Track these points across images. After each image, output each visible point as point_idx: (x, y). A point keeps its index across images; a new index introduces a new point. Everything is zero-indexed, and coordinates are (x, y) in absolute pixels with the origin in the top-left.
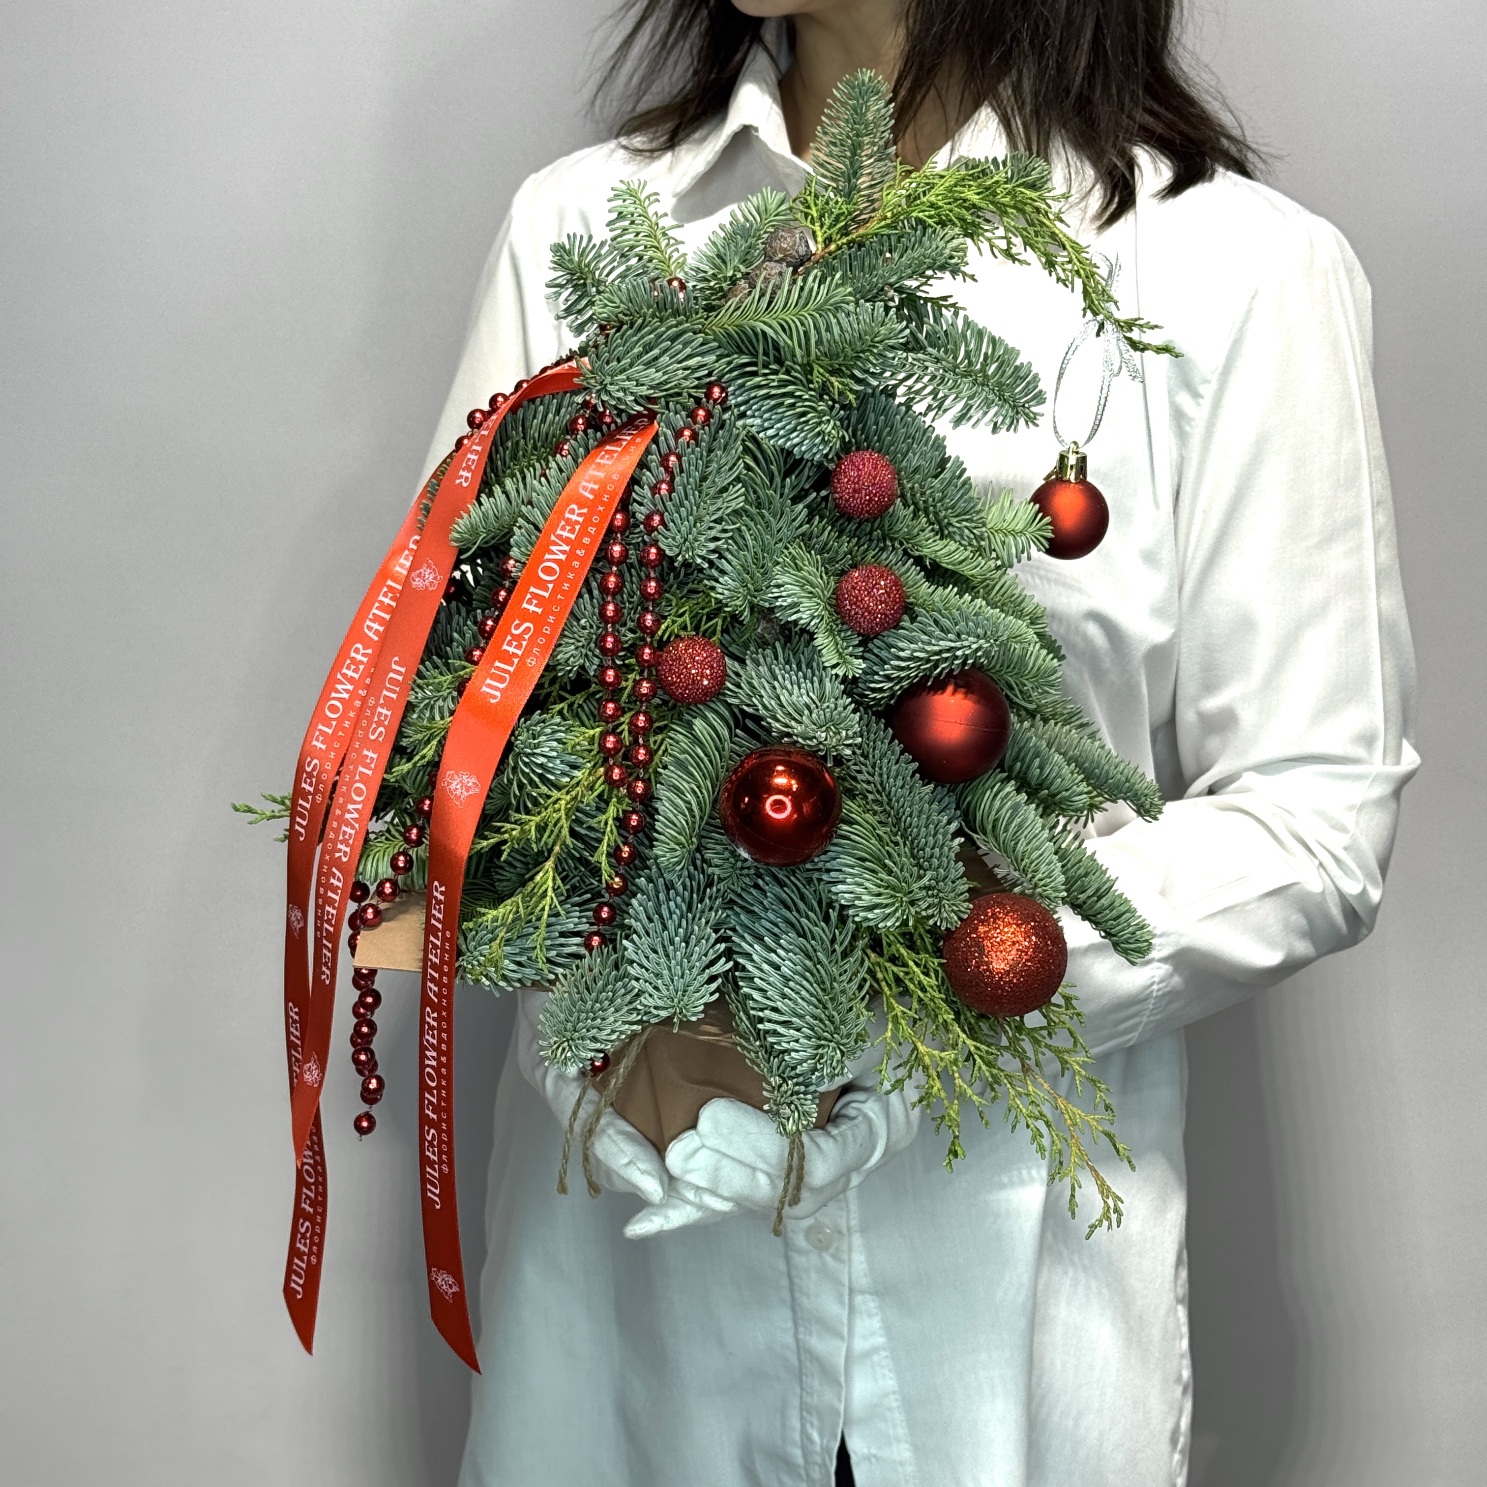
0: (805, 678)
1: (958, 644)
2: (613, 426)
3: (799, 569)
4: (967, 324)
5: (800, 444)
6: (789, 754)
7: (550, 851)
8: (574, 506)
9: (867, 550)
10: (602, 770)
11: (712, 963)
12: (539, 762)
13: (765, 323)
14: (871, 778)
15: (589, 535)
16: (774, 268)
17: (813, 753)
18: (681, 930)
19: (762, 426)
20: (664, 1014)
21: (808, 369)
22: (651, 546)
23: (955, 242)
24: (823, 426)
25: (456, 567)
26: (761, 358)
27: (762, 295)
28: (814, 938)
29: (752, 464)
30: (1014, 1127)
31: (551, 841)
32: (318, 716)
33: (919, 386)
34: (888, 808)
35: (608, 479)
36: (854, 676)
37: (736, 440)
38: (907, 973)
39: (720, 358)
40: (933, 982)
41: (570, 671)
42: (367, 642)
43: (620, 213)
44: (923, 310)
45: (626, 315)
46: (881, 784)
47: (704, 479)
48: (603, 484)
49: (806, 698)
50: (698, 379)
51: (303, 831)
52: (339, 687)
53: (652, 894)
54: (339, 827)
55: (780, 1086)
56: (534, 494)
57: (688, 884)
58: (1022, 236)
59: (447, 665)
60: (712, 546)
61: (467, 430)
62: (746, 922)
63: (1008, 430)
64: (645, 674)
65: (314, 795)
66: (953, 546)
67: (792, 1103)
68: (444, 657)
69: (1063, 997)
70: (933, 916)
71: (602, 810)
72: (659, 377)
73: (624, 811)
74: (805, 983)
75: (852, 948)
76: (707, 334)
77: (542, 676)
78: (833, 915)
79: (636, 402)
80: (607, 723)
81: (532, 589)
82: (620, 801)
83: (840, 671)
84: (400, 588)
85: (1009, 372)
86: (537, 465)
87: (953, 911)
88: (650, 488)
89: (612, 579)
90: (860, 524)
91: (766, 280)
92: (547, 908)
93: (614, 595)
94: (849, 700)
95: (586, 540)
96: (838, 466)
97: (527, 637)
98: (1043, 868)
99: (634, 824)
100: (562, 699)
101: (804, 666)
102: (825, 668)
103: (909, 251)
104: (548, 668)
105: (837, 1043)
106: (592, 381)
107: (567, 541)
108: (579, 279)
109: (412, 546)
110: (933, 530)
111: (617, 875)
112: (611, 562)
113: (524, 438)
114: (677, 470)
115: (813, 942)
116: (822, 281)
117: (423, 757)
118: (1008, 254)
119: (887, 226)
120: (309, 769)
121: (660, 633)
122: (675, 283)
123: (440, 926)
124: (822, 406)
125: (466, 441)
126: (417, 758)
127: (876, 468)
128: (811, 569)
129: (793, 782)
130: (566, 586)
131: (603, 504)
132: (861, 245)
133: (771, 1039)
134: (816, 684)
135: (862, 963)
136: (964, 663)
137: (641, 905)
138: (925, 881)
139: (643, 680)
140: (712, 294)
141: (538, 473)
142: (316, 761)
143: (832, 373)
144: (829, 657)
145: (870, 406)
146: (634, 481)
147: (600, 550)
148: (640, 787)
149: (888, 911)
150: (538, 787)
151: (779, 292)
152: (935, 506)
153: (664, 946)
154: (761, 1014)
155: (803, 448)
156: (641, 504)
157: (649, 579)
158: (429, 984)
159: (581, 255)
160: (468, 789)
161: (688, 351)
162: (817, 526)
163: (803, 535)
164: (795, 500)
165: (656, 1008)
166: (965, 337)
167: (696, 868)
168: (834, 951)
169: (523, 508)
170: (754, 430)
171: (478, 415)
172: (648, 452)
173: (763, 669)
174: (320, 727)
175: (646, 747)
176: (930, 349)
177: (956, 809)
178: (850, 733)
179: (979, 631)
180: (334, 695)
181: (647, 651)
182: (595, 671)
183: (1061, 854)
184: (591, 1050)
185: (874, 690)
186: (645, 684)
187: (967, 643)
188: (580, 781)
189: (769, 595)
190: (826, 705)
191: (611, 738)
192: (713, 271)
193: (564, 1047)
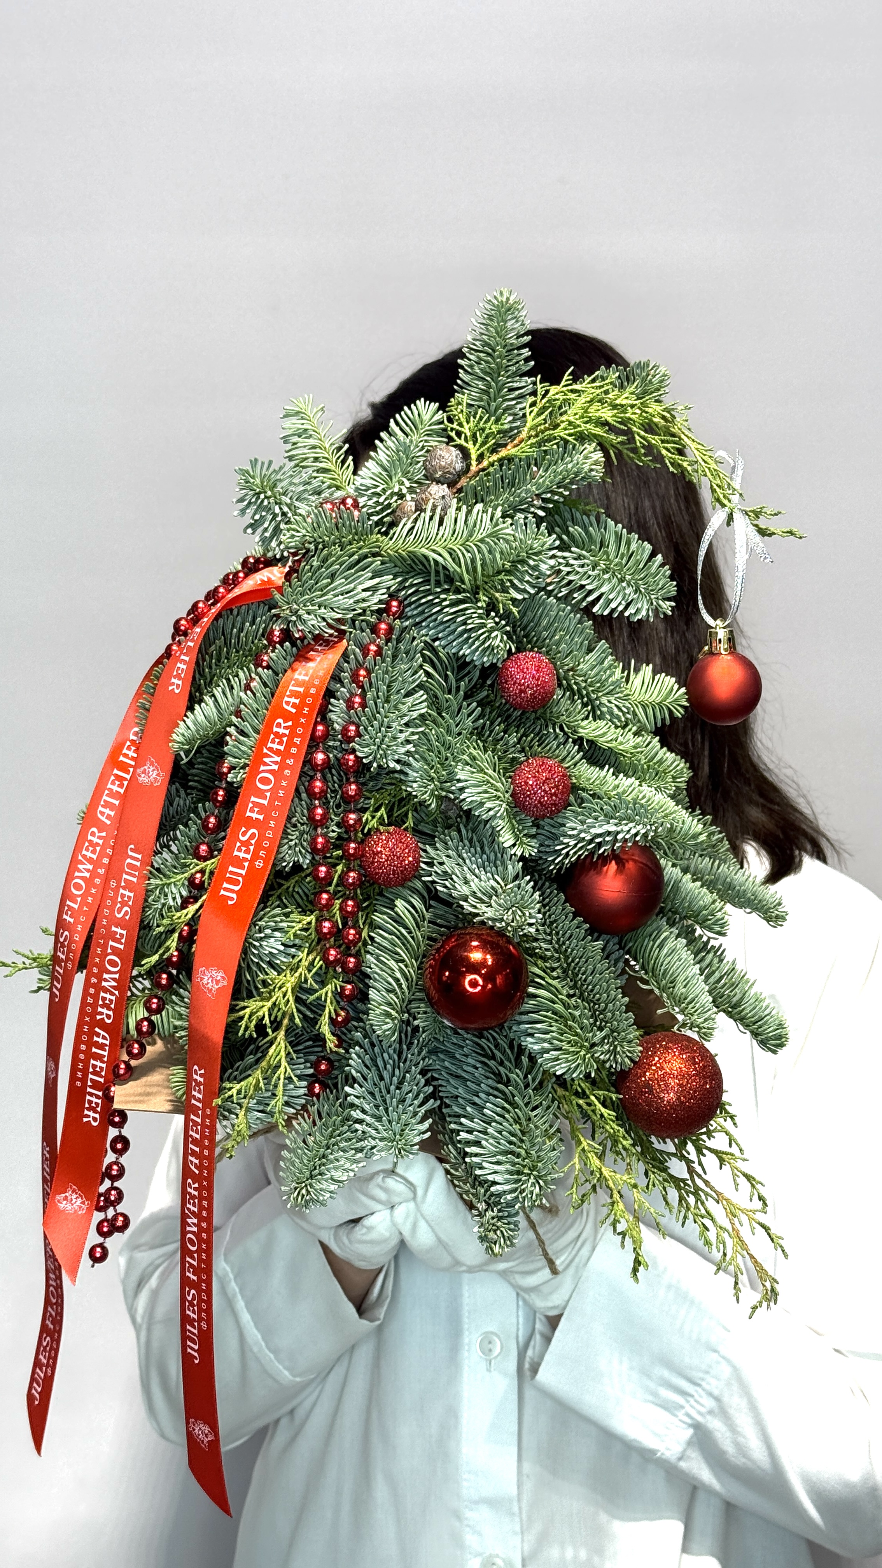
0: (489, 861)
3: (479, 769)
5: (472, 654)
7: (280, 1023)
8: (280, 720)
10: (318, 948)
11: (423, 1103)
13: (434, 551)
15: (295, 746)
18: (395, 1079)
19: (436, 636)
21: (475, 591)
22: (350, 754)
23: (594, 457)
26: (434, 579)
27: (431, 522)
31: (280, 1015)
32: (66, 893)
34: (566, 966)
35: (306, 694)
36: (530, 856)
37: (415, 652)
38: (589, 1105)
39: (395, 577)
41: (287, 866)
42: (101, 827)
44: (567, 515)
45: (311, 543)
46: (558, 945)
47: (390, 688)
48: (302, 698)
49: (492, 882)
51: (57, 993)
52: (81, 867)
55: (486, 1211)
56: (242, 706)
60: (402, 750)
61: (174, 636)
64: (352, 866)
65: (66, 962)
66: (605, 725)
67: (498, 1229)
76: (383, 556)
78: (524, 1061)
79: (328, 625)
80: (322, 910)
81: (253, 798)
83: (518, 851)
85: (641, 565)
87: (626, 1056)
88: (344, 701)
89: (318, 784)
91: (434, 507)
92: (282, 1077)
93: (320, 799)
94: (529, 878)
95: (293, 751)
97: (253, 842)
99: (350, 992)
100: (279, 885)
101: (486, 848)
102: (504, 849)
105: (536, 1178)
109: (134, 738)
110: (587, 711)
113: (226, 645)
114: (367, 685)
115: (510, 1087)
121: (362, 828)
122: (349, 501)
124: (490, 624)
127: (538, 670)
129: (487, 955)
130: (281, 793)
131: (304, 716)
132: (510, 462)
133: (477, 1172)
134: (499, 867)
136: (625, 845)
139: (350, 871)
141: (243, 684)
143: (496, 590)
146: (330, 694)
147: (305, 758)
148: (352, 961)
150: (266, 972)
151: (445, 520)
152: (587, 690)
154: (467, 1149)
155: (475, 658)
157: (349, 782)
160: (218, 982)
161: (368, 574)
164: (467, 698)
166: (603, 535)
169: (233, 718)
171: (183, 622)
173: (452, 852)
174: (69, 903)
175: (355, 927)
180: (77, 874)
181: (352, 845)
182: (308, 865)
186: (352, 874)
187: (626, 828)
188: (300, 961)
189: (453, 788)
190: (508, 887)
191: (327, 924)
192: (382, 487)
193: (304, 1191)
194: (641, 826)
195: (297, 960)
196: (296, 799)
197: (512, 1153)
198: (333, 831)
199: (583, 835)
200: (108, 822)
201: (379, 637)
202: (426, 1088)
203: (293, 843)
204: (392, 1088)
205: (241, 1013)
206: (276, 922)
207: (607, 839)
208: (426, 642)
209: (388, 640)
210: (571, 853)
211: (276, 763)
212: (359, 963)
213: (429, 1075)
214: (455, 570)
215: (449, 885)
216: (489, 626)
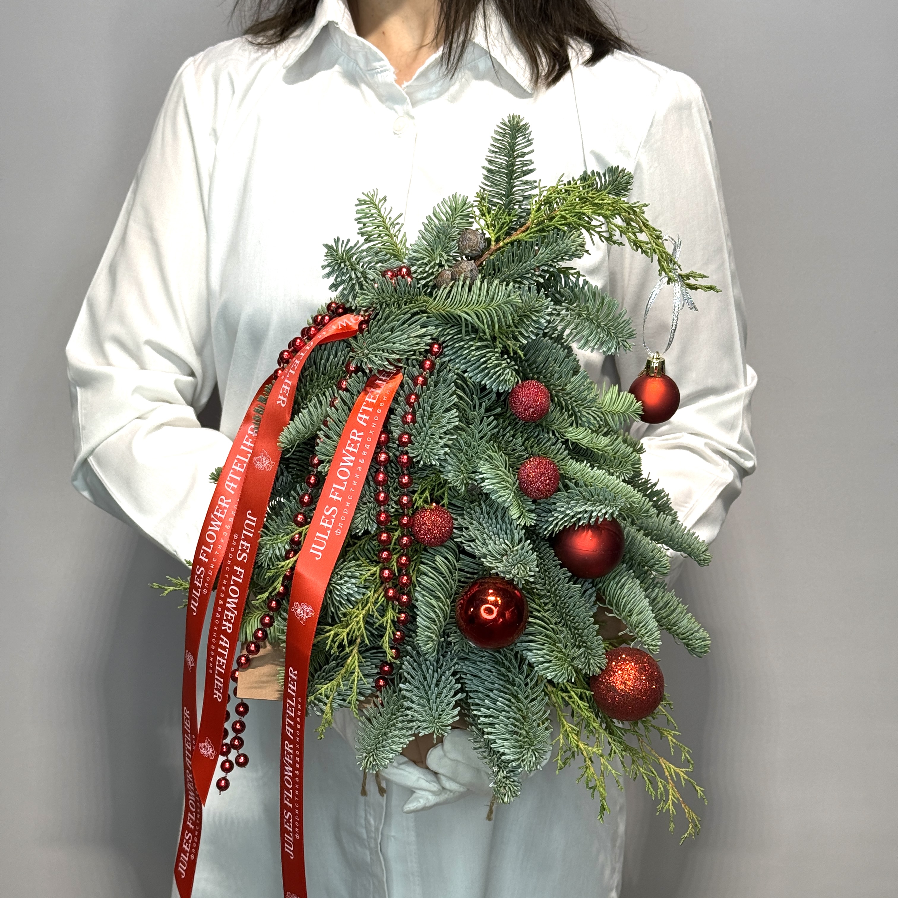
0: (502, 530)
3: (496, 469)
4: (585, 285)
8: (355, 431)
10: (381, 590)
11: (454, 696)
13: (465, 312)
15: (366, 450)
16: (467, 266)
17: (510, 582)
18: (434, 680)
20: (427, 732)
22: (404, 454)
23: (579, 241)
26: (464, 329)
29: (461, 394)
32: (202, 541)
37: (451, 381)
40: (586, 704)
42: (228, 495)
47: (433, 410)
48: (372, 415)
49: (503, 545)
51: (195, 609)
52: (213, 523)
54: (223, 611)
55: (498, 772)
56: (328, 418)
58: (619, 230)
60: (441, 452)
64: (405, 532)
65: (202, 589)
66: (585, 431)
67: (507, 785)
70: (585, 669)
71: (383, 615)
75: (537, 684)
78: (525, 668)
80: (383, 562)
81: (334, 486)
82: (393, 608)
83: (522, 522)
85: (611, 317)
86: (327, 393)
87: (597, 666)
88: (401, 417)
89: (381, 475)
92: (356, 679)
93: (383, 486)
94: (529, 542)
95: (364, 453)
97: (334, 516)
99: (403, 619)
101: (500, 521)
102: (512, 521)
103: (549, 247)
105: (533, 751)
107: (353, 454)
112: (379, 463)
114: (416, 406)
115: (515, 687)
118: (611, 240)
120: (198, 573)
122: (404, 270)
123: (294, 694)
127: (537, 394)
128: (504, 469)
129: (499, 599)
130: (355, 483)
131: (373, 429)
133: (492, 746)
134: (509, 535)
137: (409, 664)
139: (404, 536)
142: (202, 569)
144: (514, 513)
146: (391, 411)
148: (405, 598)
149: (558, 671)
150: (345, 605)
154: (485, 730)
156: (396, 427)
157: (403, 474)
158: (287, 727)
159: (343, 251)
160: (307, 614)
161: (418, 327)
163: (494, 435)
164: (487, 412)
165: (423, 728)
166: (584, 292)
168: (527, 690)
169: (323, 427)
170: (460, 370)
172: (398, 393)
174: (204, 548)
175: (407, 575)
180: (210, 528)
181: (405, 518)
186: (405, 538)
187: (599, 508)
188: (369, 597)
189: (477, 477)
190: (515, 548)
191: (387, 572)
192: (428, 259)
193: (371, 759)
194: (609, 508)
195: (366, 597)
196: (366, 486)
197: (516, 733)
198: (393, 508)
199: (568, 512)
200: (233, 492)
201: (425, 371)
202: (456, 685)
203: (364, 516)
204: (433, 686)
205: (328, 634)
206: (352, 572)
207: (585, 515)
208: (457, 374)
209: (431, 374)
210: (560, 523)
211: (351, 461)
212: (410, 599)
213: (458, 676)
214: (479, 326)
215: (473, 546)
216: (503, 366)
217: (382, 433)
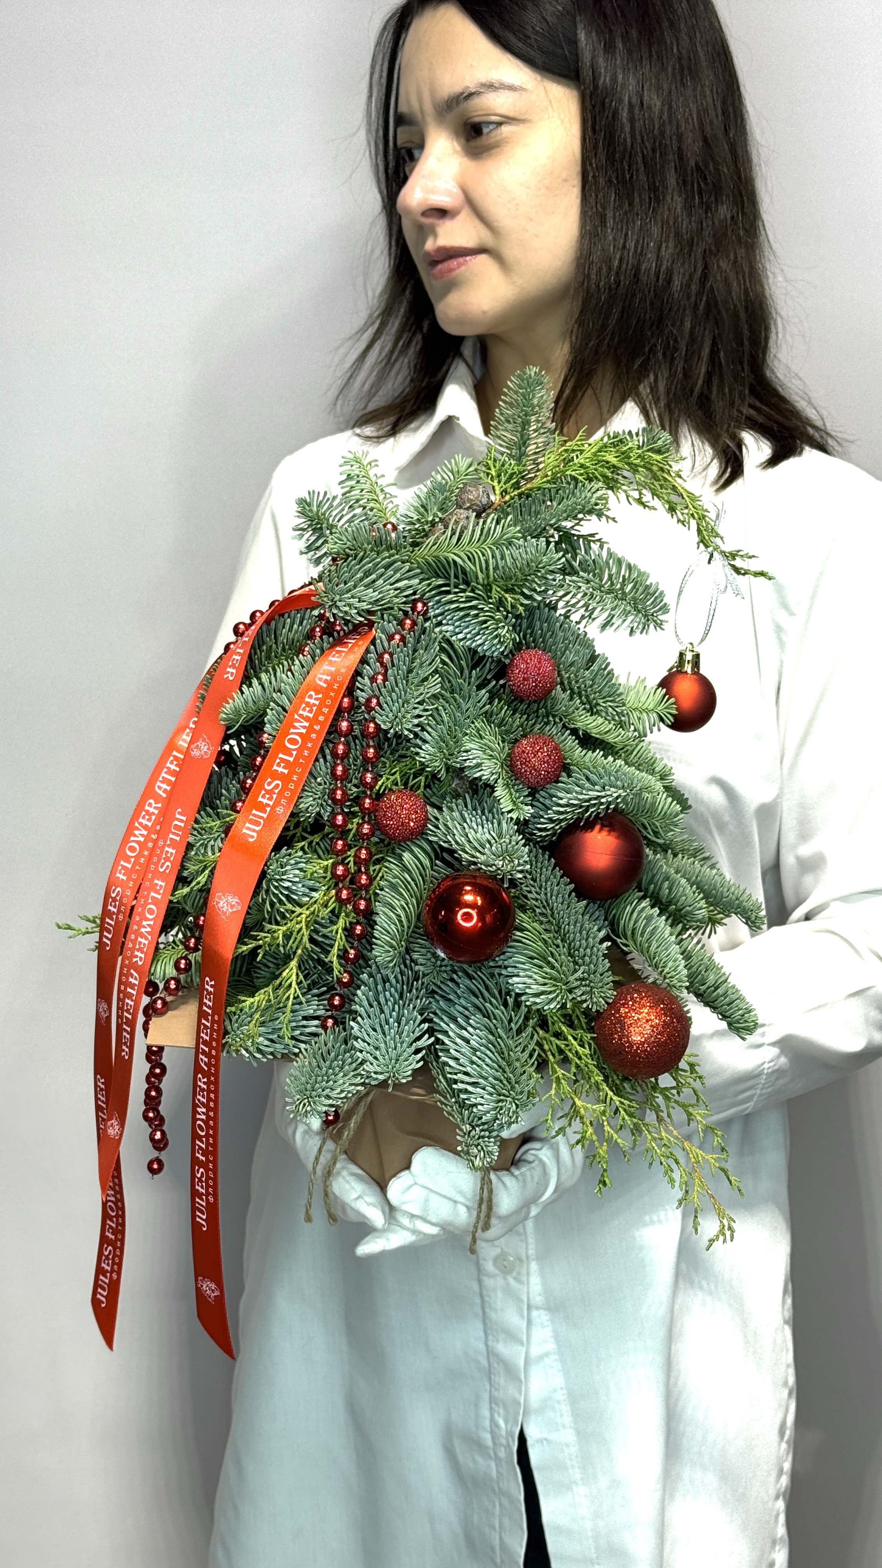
0: (487, 821)
1: (603, 794)
2: (342, 633)
3: (481, 737)
4: (610, 554)
5: (482, 644)
6: (475, 877)
7: (295, 953)
8: (312, 693)
9: (534, 724)
10: (333, 892)
11: (419, 1038)
12: (285, 885)
13: (455, 554)
14: (538, 897)
15: (323, 714)
16: (463, 514)
17: (493, 877)
18: (394, 1013)
19: (454, 631)
20: (381, 1077)
21: (488, 588)
22: (370, 721)
23: (599, 493)
24: (500, 631)
25: (226, 740)
26: (453, 580)
27: (453, 533)
28: (495, 1019)
29: (447, 660)
30: (651, 1164)
31: (295, 946)
32: (121, 855)
33: (574, 601)
34: (551, 919)
35: (338, 672)
36: (524, 819)
37: (434, 642)
38: (567, 1045)
39: (422, 581)
40: (587, 1051)
41: (310, 817)
42: (157, 798)
43: (349, 475)
44: (576, 544)
45: (351, 550)
46: (546, 901)
47: (410, 671)
48: (334, 676)
49: (487, 835)
50: (406, 596)
51: (108, 942)
52: (136, 832)
53: (372, 986)
54: (136, 938)
55: (470, 1132)
56: (283, 684)
57: (400, 978)
58: (650, 488)
59: (218, 814)
60: (416, 721)
61: (233, 638)
62: (445, 1007)
63: (641, 633)
64: (366, 819)
65: (118, 914)
66: (600, 720)
67: (479, 1144)
68: (214, 808)
69: (689, 1064)
70: (586, 1001)
71: (333, 923)
72: (376, 595)
73: (350, 923)
74: (488, 1052)
75: (525, 1025)
76: (412, 563)
77: (288, 821)
78: (510, 1001)
79: (359, 614)
80: (338, 855)
81: (281, 755)
82: (347, 915)
83: (514, 815)
84: (182, 757)
85: (641, 589)
86: (285, 663)
87: (601, 996)
88: (369, 678)
89: (341, 747)
90: (529, 705)
91: (457, 523)
92: (292, 997)
93: (342, 759)
94: (521, 837)
95: (321, 718)
96: (512, 661)
97: (276, 791)
98: (670, 964)
99: (358, 932)
100: (304, 839)
101: (486, 811)
102: (502, 813)
103: (565, 500)
104: (292, 815)
105: (513, 1098)
106: (325, 599)
107: (307, 719)
108: (317, 524)
109: (192, 726)
110: (585, 709)
111: (345, 971)
112: (340, 734)
113: (276, 643)
114: (389, 665)
115: (494, 1021)
116: (498, 523)
117: (199, 883)
118: (640, 501)
119: (548, 482)
120: (113, 895)
121: (377, 788)
122: (389, 526)
123: (210, 1011)
124: (498, 616)
125: (232, 646)
126: (194, 883)
127: (539, 662)
128: (491, 738)
129: (478, 898)
130: (306, 753)
131: (334, 690)
132: (528, 496)
133: (463, 1096)
134: (496, 825)
135: (532, 1038)
136: (608, 808)
137: (364, 994)
138: (579, 974)
139: (364, 822)
140: (417, 534)
141: (285, 669)
142: (119, 889)
143: (506, 591)
144: (506, 804)
145: (537, 616)
146: (358, 673)
147: (331, 726)
148: (362, 905)
149: (551, 996)
150: (285, 905)
151: (466, 531)
152: (586, 691)
153: (381, 1026)
154: (455, 1077)
155: (485, 648)
156: (362, 690)
157: (369, 746)
158: (201, 1056)
159: (318, 506)
160: (232, 907)
161: (398, 575)
162: (496, 706)
163: (486, 713)
164: (479, 688)
165: (376, 1073)
166: (607, 563)
167: (406, 966)
168: (511, 1029)
169: (274, 695)
170: (448, 634)
171: (241, 626)
172: (367, 651)
173: (456, 814)
174: (122, 863)
175: (367, 873)
176: (581, 573)
177: (604, 920)
178: (521, 861)
179: (619, 783)
180: (132, 838)
181: (368, 801)
182: (328, 816)
183: (687, 955)
184: (325, 1105)
185: (540, 830)
186: (366, 826)
187: (609, 793)
188: (317, 900)
189: (460, 758)
190: (503, 840)
191: (341, 868)
192: (418, 517)
194: (622, 790)
195: (313, 900)
196: (321, 760)
201: (404, 630)
207: (593, 803)
208: (444, 638)
211: (304, 727)
212: (369, 906)
214: (471, 569)
215: (451, 840)
217: (344, 696)
